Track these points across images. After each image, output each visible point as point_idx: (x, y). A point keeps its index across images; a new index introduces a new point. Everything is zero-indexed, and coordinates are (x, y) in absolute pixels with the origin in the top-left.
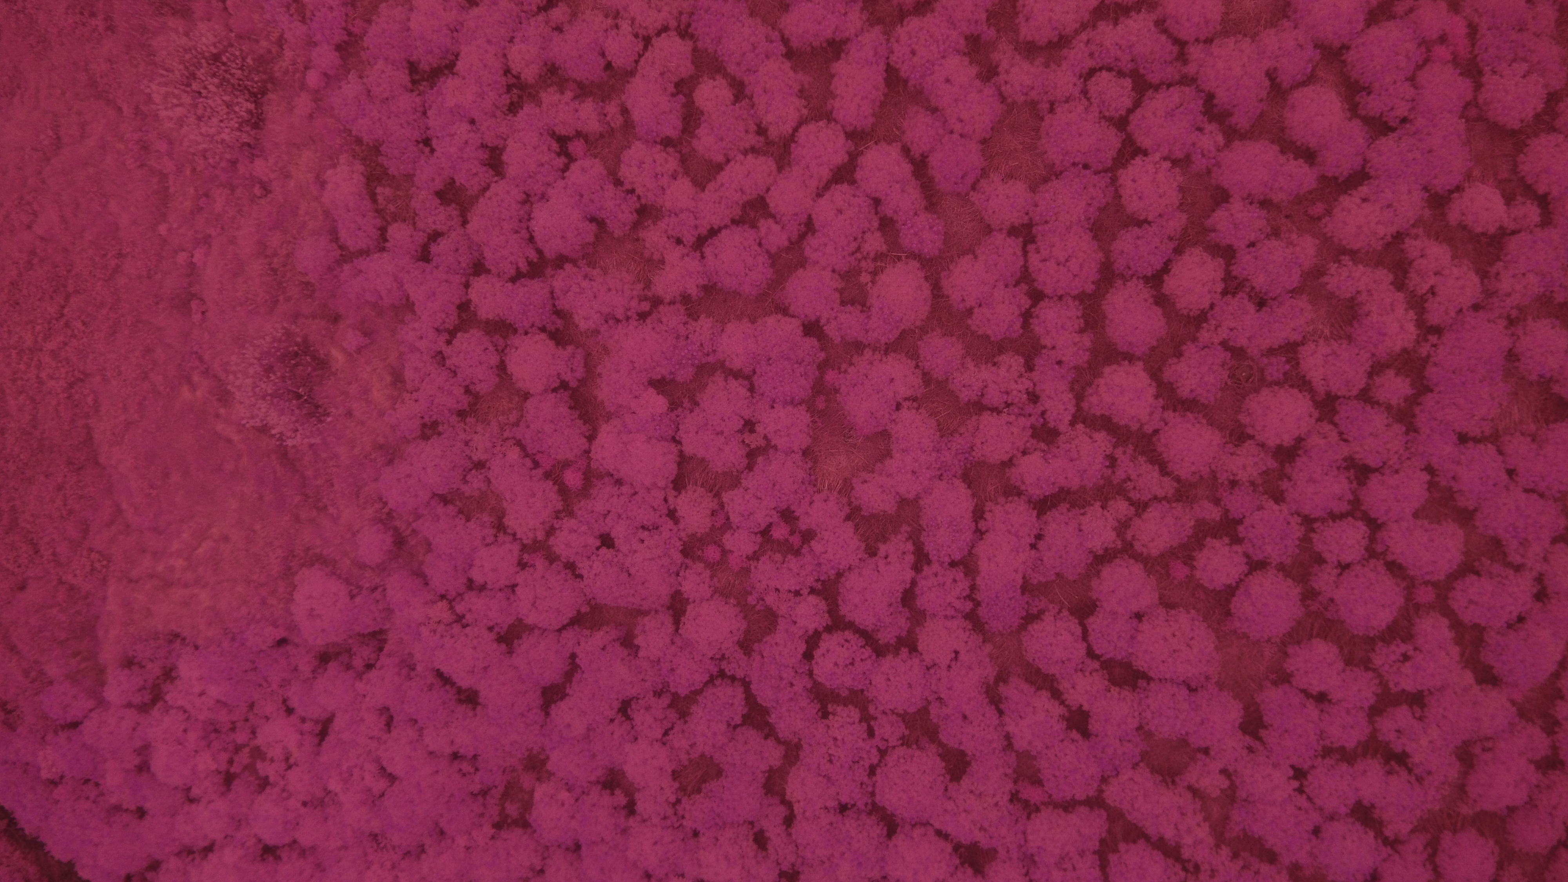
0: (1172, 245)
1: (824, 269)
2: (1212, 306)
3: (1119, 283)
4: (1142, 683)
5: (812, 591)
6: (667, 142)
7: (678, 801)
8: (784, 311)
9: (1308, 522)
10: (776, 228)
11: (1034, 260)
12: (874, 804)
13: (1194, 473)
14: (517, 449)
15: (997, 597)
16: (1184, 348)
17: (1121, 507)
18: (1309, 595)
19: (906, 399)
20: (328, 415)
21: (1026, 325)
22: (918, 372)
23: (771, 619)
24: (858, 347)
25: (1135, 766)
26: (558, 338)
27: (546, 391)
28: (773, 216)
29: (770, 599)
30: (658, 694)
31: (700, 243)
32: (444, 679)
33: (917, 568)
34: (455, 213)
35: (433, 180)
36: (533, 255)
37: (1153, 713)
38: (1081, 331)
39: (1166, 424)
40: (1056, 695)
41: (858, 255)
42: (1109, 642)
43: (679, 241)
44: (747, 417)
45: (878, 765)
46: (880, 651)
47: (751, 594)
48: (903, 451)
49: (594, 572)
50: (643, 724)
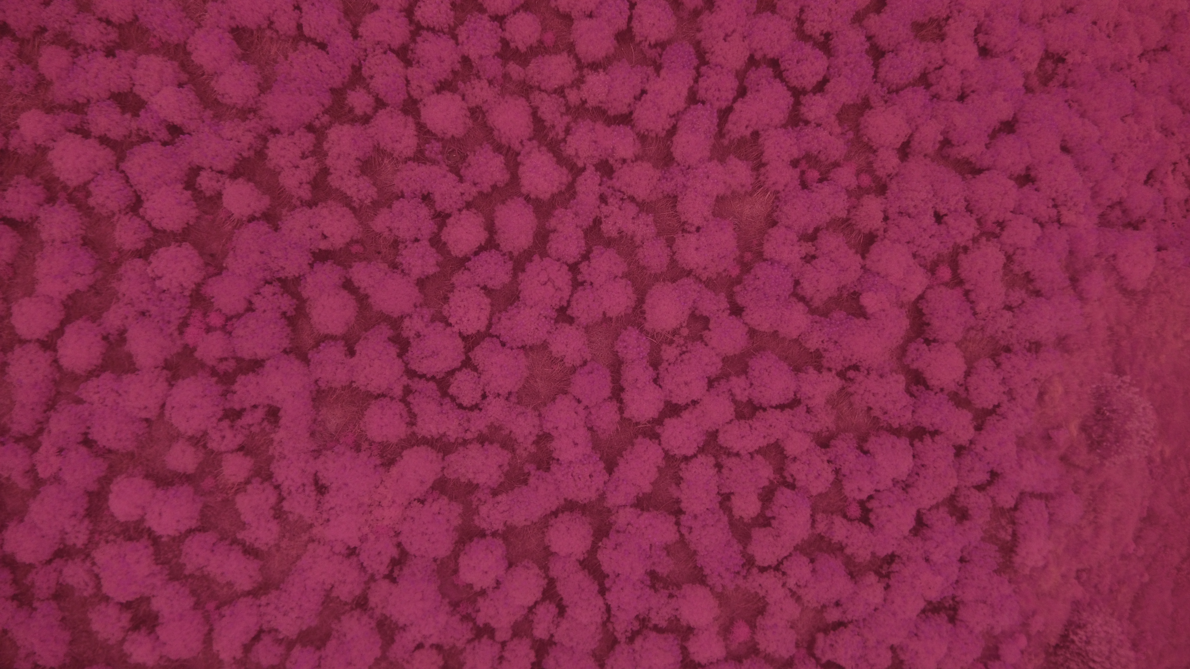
0: (468, 264)
1: (713, 348)
2: (461, 210)
3: (515, 254)
6: (791, 485)
7: (947, 18)
8: (752, 331)
10: (737, 391)
13: (516, 99)
16: (489, 190)
19: (691, 232)
21: (589, 251)
22: (675, 248)
23: (842, 116)
24: (709, 284)
26: (920, 377)
27: (943, 343)
28: (734, 401)
29: (838, 130)
30: (938, 96)
31: (794, 403)
33: (729, 110)
35: (969, 529)
36: (917, 443)
38: (554, 231)
39: (522, 142)
41: (684, 349)
43: (808, 411)
44: (808, 265)
46: (774, 63)
47: (850, 139)
48: (708, 196)
49: (957, 198)
50: (955, 80)
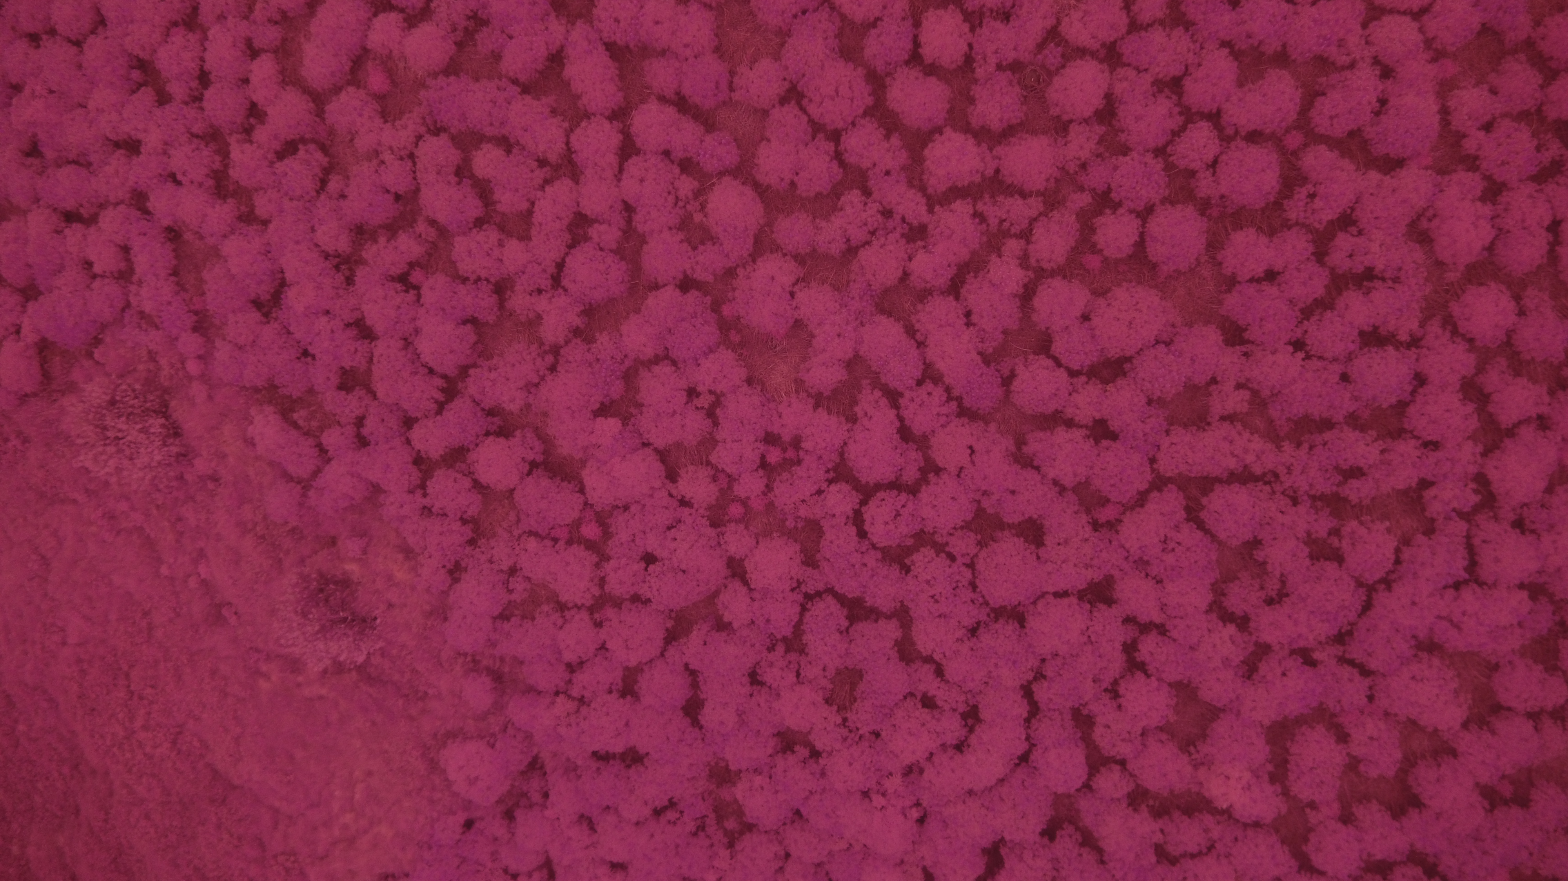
0: (909, 23)
1: (661, 231)
2: (970, 46)
3: (888, 80)
4: (1127, 366)
5: (830, 482)
6: (479, 223)
7: (845, 720)
8: (656, 287)
9: (1160, 152)
10: (603, 228)
11: (812, 109)
12: (993, 610)
13: (1047, 180)
14: (532, 538)
15: (969, 382)
16: (972, 93)
17: (1013, 246)
18: (1204, 207)
19: (794, 285)
20: (375, 619)
21: (842, 164)
22: (788, 258)
23: (814, 528)
24: (731, 273)
25: (1167, 432)
26: (504, 432)
27: (522, 479)
28: (596, 221)
29: (803, 512)
30: (771, 649)
32: (602, 757)
33: (895, 405)
34: (362, 393)
35: (328, 379)
36: (440, 382)
37: (1150, 382)
38: (887, 137)
39: (1000, 159)
40: (1070, 424)
41: (680, 204)
42: (1078, 353)
44: (686, 387)
45: (974, 577)
46: (913, 491)
47: (787, 519)
48: (819, 325)
49: (655, 589)
50: (775, 680)
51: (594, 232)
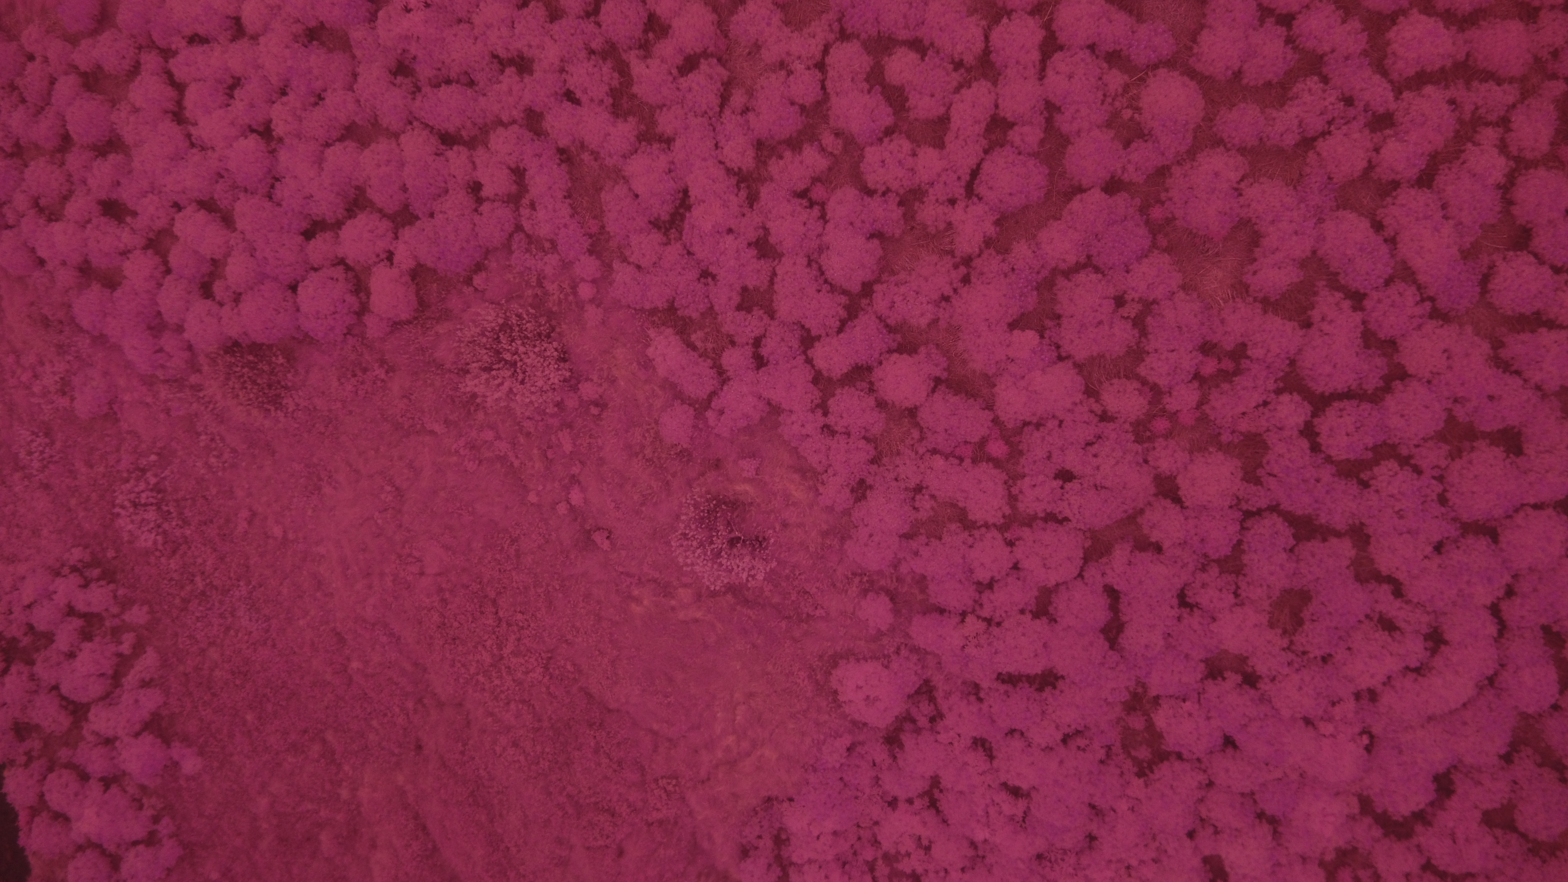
5: (1278, 392)
6: (890, 132)
7: (1291, 642)
10: (1026, 129)
12: (1464, 524)
14: (938, 456)
15: (1446, 280)
22: (1233, 152)
23: (1256, 441)
24: (1163, 172)
26: (907, 348)
30: (1203, 569)
31: (969, 190)
34: (762, 313)
36: (843, 299)
38: (1345, 20)
41: (1109, 100)
43: (953, 201)
45: (1444, 491)
47: (1219, 434)
50: (1210, 601)
51: (1014, 135)
